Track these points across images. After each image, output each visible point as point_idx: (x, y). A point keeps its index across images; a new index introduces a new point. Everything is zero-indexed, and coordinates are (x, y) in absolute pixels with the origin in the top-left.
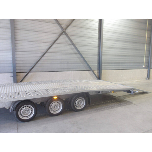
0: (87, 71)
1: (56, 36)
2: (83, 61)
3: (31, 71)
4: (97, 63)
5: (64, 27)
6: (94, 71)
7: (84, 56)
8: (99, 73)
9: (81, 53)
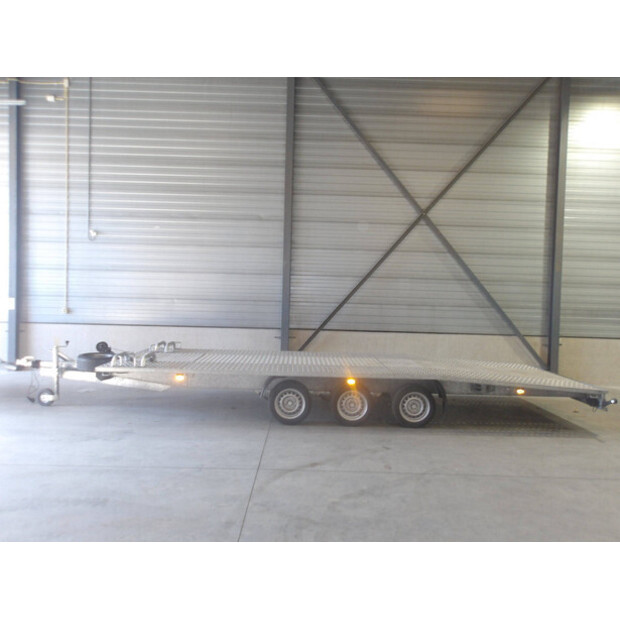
0: (501, 338)
1: (397, 231)
2: (487, 303)
3: (325, 327)
4: (540, 311)
5: (424, 203)
6: (528, 339)
7: (488, 288)
8: (550, 346)
9: (479, 278)
